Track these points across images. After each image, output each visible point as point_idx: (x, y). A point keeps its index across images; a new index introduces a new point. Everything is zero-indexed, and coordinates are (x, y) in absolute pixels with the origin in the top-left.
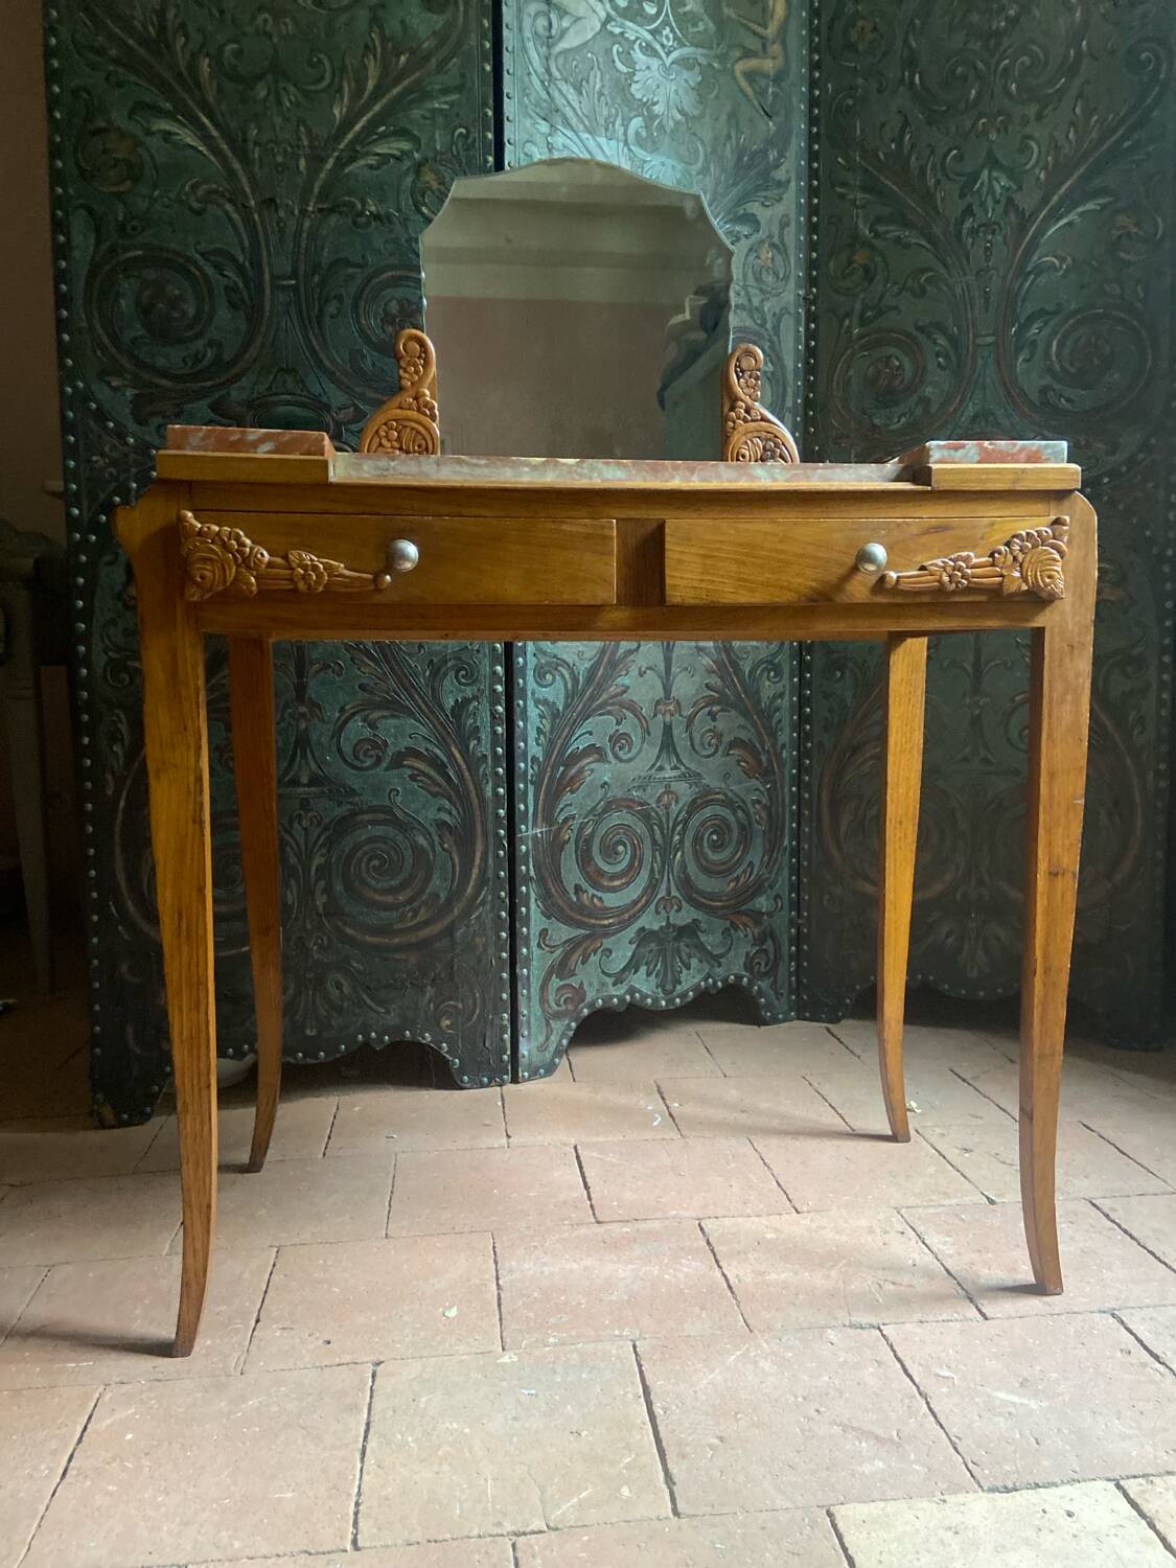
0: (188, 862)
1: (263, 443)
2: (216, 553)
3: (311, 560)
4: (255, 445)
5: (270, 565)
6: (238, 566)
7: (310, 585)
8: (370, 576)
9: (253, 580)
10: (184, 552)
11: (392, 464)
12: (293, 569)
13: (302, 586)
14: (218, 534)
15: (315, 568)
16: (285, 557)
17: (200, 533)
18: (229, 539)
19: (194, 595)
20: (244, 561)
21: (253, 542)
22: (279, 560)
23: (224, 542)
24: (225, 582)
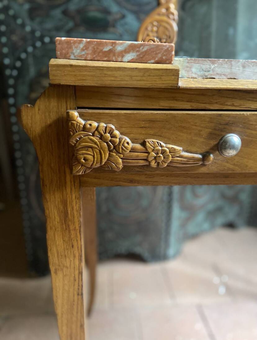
0: (75, 313)
1: (128, 52)
2: (96, 143)
3: (161, 146)
4: (122, 54)
5: (133, 150)
6: (110, 151)
7: (158, 163)
8: (200, 156)
9: (120, 160)
10: (73, 141)
11: (213, 67)
12: (149, 153)
13: (153, 164)
14: (97, 129)
15: (163, 152)
16: (144, 144)
17: (84, 128)
18: (105, 133)
19: (79, 171)
20: (115, 148)
21: (121, 134)
22: (138, 146)
23: (101, 135)
24: (101, 163)
